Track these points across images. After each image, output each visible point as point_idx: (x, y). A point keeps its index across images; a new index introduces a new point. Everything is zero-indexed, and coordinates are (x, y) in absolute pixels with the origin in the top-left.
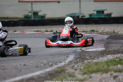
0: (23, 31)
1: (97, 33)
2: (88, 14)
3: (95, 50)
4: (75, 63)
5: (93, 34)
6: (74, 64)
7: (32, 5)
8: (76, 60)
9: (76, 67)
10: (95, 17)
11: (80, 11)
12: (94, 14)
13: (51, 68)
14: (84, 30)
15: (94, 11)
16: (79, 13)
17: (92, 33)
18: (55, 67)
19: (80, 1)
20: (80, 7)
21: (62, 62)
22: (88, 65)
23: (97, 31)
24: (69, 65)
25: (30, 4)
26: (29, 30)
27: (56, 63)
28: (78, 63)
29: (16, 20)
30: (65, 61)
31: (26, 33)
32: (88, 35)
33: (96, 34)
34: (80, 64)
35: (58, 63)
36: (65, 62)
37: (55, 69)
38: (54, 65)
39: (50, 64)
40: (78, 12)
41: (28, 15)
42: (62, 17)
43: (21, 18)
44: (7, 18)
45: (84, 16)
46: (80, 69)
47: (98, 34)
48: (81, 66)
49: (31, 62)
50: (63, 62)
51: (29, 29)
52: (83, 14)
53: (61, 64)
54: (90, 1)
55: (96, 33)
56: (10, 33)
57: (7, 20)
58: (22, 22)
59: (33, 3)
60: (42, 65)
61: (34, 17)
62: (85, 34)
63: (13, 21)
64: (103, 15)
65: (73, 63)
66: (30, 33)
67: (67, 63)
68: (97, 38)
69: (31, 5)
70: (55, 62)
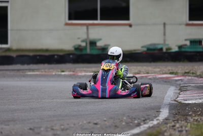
0: (73, 72)
1: (194, 75)
2: (176, 46)
3: (200, 101)
4: (175, 122)
5: (187, 78)
6: (173, 124)
7: (87, 29)
8: (174, 117)
9: (178, 128)
10: (187, 50)
11: (165, 41)
12: (186, 45)
13: (138, 128)
14: (172, 70)
15: (186, 40)
16: (162, 44)
17: (185, 76)
18: (144, 127)
19: (165, 24)
20: (165, 34)
21: (152, 120)
22: (197, 125)
23: (194, 72)
24: (166, 124)
25: (85, 28)
26: (84, 69)
27: (144, 121)
28: (180, 122)
29: (61, 54)
30: (157, 118)
31: (80, 74)
32: (180, 78)
33: (193, 78)
34: (183, 122)
35: (148, 121)
36: (157, 120)
37: (145, 130)
38: (142, 124)
39: (136, 122)
40: (162, 42)
41: (80, 46)
42: (135, 50)
43: (69, 51)
44: (47, 50)
45: (170, 49)
46: (186, 131)
47: (196, 78)
48: (186, 127)
49: (105, 119)
50: (155, 120)
51: (83, 67)
52: (168, 45)
53: (151, 122)
54: (180, 24)
55: (192, 75)
56: (54, 73)
57: (47, 54)
58: (71, 56)
59: (90, 27)
60: (124, 123)
61: (90, 49)
62: (175, 77)
63: (57, 55)
64: (201, 46)
65: (171, 121)
66: (85, 75)
67: (161, 121)
68: (196, 83)
69: (85, 30)
70: (143, 119)
